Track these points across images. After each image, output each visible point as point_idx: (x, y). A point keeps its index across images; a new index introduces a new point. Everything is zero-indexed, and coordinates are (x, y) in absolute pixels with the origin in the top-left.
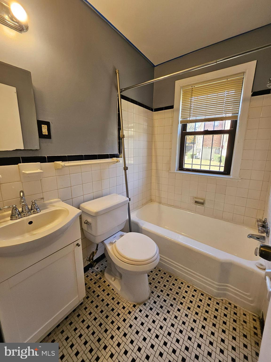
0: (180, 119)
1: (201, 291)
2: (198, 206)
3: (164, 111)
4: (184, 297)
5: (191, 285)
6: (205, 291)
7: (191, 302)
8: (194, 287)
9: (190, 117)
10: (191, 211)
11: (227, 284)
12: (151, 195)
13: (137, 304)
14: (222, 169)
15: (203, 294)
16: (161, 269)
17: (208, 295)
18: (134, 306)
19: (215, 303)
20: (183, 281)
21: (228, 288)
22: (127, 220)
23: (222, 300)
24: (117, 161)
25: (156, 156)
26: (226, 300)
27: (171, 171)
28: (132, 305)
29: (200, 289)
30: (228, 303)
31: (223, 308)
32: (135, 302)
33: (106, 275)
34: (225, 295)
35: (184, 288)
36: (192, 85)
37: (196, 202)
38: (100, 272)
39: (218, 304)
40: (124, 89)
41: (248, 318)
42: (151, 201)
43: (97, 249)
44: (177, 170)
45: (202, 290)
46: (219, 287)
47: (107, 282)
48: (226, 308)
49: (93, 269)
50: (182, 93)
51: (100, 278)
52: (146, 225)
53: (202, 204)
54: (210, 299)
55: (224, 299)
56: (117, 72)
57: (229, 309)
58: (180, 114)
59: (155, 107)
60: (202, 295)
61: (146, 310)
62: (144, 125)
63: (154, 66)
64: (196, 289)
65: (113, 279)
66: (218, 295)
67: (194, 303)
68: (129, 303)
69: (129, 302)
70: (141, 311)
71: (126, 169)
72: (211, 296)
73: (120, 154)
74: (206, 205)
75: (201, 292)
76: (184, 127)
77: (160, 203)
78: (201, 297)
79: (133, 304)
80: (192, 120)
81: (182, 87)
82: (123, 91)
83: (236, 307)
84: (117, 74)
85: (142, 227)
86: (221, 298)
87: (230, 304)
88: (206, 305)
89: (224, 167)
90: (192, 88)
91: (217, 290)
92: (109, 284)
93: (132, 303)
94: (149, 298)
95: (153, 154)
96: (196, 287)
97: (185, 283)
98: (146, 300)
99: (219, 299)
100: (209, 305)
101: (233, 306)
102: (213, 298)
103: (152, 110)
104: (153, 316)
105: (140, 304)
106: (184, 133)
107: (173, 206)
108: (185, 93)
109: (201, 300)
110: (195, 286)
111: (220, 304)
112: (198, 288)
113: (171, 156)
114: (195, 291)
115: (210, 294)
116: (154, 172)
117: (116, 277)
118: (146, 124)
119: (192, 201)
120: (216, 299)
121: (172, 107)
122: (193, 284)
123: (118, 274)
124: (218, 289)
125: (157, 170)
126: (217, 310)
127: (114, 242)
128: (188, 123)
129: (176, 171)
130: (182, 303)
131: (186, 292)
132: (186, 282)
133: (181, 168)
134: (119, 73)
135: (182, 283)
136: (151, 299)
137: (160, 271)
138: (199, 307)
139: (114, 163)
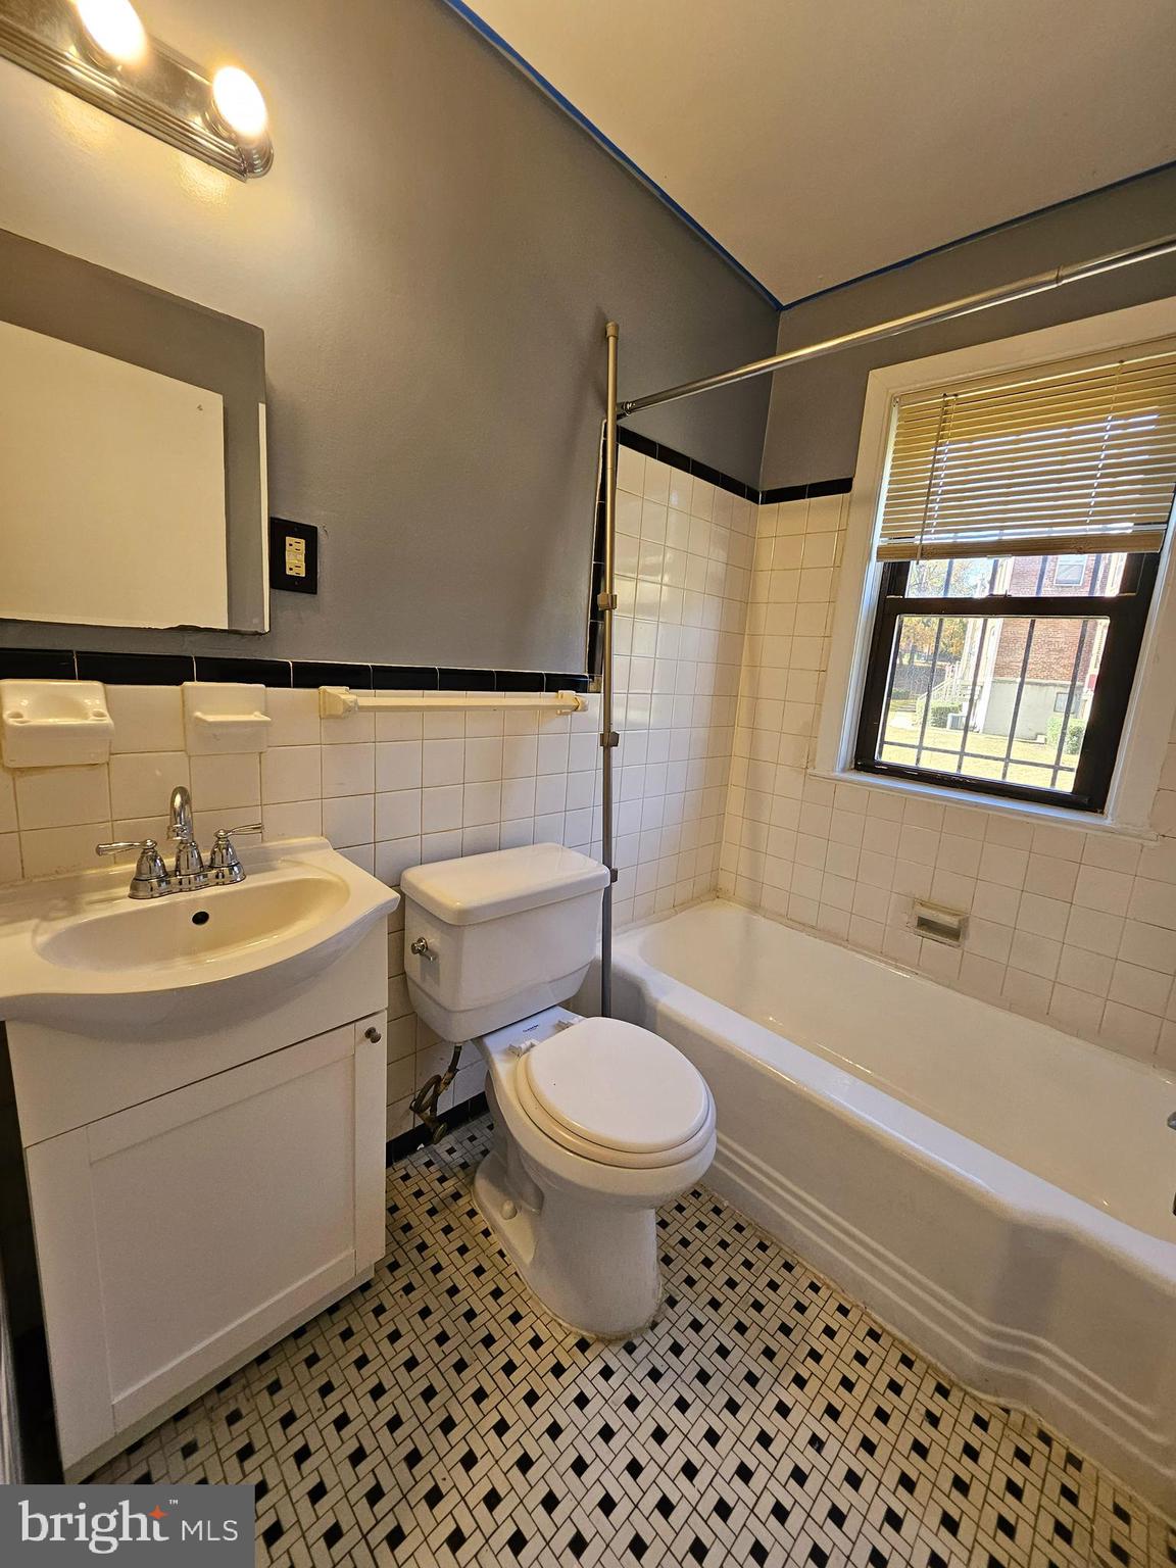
0: (878, 541)
1: (902, 1342)
2: (932, 945)
3: (807, 501)
4: (815, 1356)
5: (858, 1306)
6: (925, 1350)
7: (847, 1384)
8: (869, 1316)
9: (922, 533)
10: (896, 960)
11: (1035, 1338)
12: (716, 870)
13: (599, 1340)
14: (1066, 784)
15: (913, 1358)
16: (726, 1204)
17: (937, 1370)
18: (583, 1345)
19: (967, 1418)
20: (818, 1278)
21: (1039, 1356)
22: (592, 964)
23: (1007, 1411)
24: (576, 704)
25: (755, 698)
26: (1025, 1415)
27: (815, 772)
28: (572, 1341)
29: (899, 1334)
30: (1035, 1432)
31: (1007, 1451)
32: (587, 1330)
33: (481, 1183)
34: (1022, 1389)
35: (822, 1313)
36: (943, 389)
37: (924, 923)
38: (458, 1168)
39: (982, 1423)
40: (633, 402)
42: (715, 892)
43: (453, 1069)
44: (844, 770)
45: (906, 1339)
46: (994, 1342)
47: (481, 1214)
48: (1022, 1456)
49: (435, 1151)
50: (894, 423)
51: (456, 1196)
52: (672, 996)
53: (954, 934)
54: (942, 1391)
55: (1015, 1410)
56: (611, 331)
57: (1038, 1462)
58: (880, 517)
59: (766, 485)
60: (907, 1362)
61: (630, 1375)
62: (711, 560)
63: (779, 308)
64: (881, 1327)
65: (508, 1207)
66: (988, 1382)
67: (860, 1389)
68: (560, 1325)
69: (561, 1322)
70: (607, 1373)
71: (609, 740)
72: (953, 1377)
73: (592, 677)
74: (972, 941)
75: (900, 1346)
76: (895, 576)
77: (755, 907)
78: (901, 1374)
79: (576, 1333)
80: (931, 545)
81: (897, 400)
82: (631, 411)
83: (1073, 1461)
84: (611, 340)
85: (657, 1001)
86: (1002, 1401)
87: (1045, 1438)
88: (917, 1416)
89: (1074, 774)
90: (947, 404)
91: (983, 1356)
92: (488, 1225)
93: (574, 1329)
94: (654, 1325)
95: (744, 688)
96: (879, 1320)
97: (828, 1287)
98: (640, 1331)
99: (990, 1403)
100: (934, 1420)
101: (1059, 1454)
102: (961, 1389)
103: (752, 496)
104: (657, 1407)
105: (608, 1342)
106: (893, 604)
107: (813, 927)
108: (910, 424)
109: (895, 1388)
110: (874, 1315)
111: (995, 1427)
112: (889, 1327)
113: (820, 705)
114: (874, 1335)
115: (943, 1368)
116: (738, 767)
117: (523, 1204)
118: (722, 555)
119: (906, 919)
120: (974, 1398)
121: (844, 486)
122: (864, 1303)
123: (529, 1190)
124: (990, 1353)
125: (753, 759)
126: (971, 1452)
127: (523, 1046)
128: (914, 557)
129: (838, 774)
130: (800, 1382)
131: (829, 1332)
132: (832, 1284)
133: (865, 758)
134: (616, 338)
135: (814, 1288)
136: (661, 1329)
137: (717, 1211)
138: (882, 1415)
139: (561, 714)
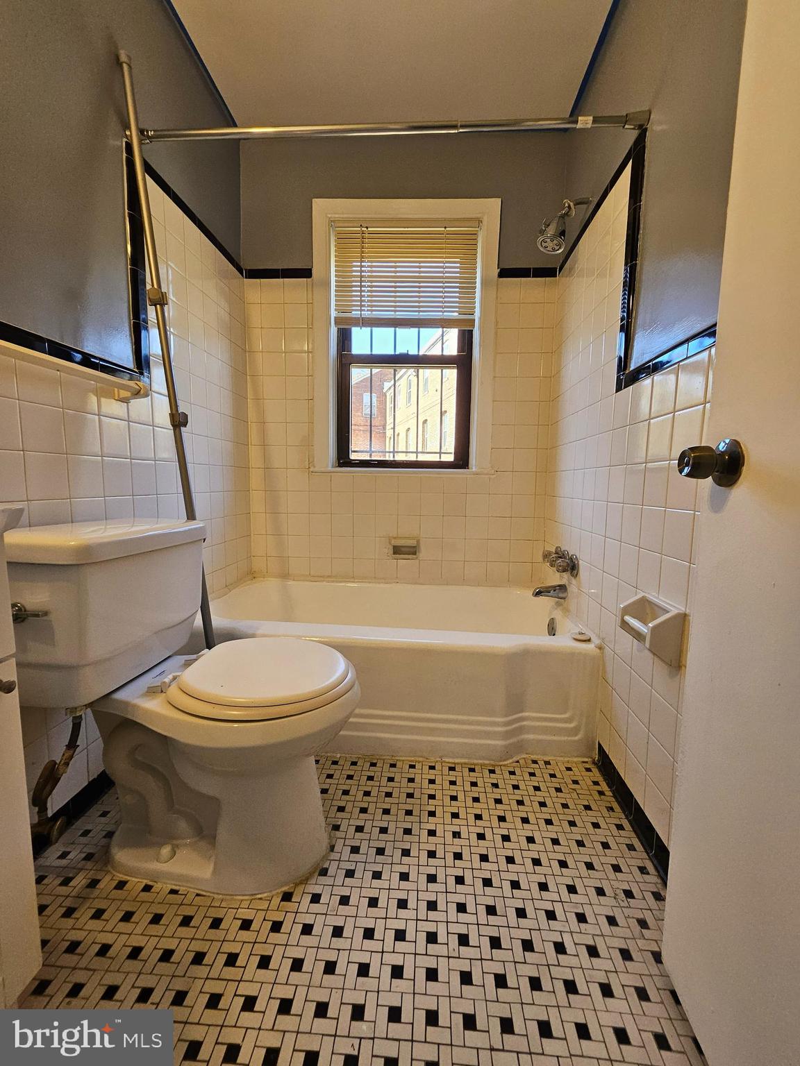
41: (578, 772)
